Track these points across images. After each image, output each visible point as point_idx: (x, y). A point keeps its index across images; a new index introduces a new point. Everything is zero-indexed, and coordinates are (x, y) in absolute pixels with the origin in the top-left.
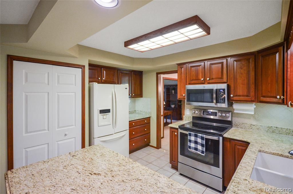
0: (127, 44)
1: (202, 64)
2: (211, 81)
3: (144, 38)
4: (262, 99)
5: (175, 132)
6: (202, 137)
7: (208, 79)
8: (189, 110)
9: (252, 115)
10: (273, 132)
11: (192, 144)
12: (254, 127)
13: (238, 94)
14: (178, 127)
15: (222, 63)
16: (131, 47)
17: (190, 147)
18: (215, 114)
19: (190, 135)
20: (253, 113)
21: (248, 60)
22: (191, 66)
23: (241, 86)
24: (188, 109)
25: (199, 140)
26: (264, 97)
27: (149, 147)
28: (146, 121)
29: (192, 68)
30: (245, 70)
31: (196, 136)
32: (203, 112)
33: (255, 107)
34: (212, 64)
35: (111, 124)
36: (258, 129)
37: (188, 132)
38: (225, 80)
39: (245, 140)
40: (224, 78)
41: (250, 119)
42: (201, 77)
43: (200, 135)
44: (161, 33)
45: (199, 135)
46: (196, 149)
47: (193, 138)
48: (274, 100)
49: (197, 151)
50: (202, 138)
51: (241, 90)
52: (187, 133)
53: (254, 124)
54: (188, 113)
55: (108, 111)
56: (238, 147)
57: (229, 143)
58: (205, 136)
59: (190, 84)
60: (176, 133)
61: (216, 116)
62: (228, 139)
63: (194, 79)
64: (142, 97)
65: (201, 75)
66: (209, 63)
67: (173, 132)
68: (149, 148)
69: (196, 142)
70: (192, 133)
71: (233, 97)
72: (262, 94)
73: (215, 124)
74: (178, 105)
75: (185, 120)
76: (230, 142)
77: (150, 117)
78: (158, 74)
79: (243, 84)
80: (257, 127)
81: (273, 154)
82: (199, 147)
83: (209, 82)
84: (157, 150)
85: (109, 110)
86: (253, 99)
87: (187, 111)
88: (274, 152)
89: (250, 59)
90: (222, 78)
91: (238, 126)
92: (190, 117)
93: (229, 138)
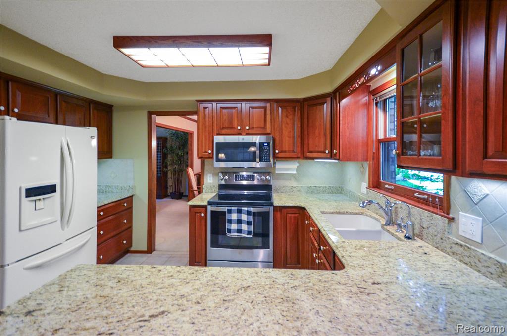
0: (121, 42)
1: (238, 105)
2: (250, 132)
3: (170, 41)
4: (309, 154)
5: (201, 213)
6: (248, 211)
7: (247, 128)
8: (212, 175)
9: (293, 175)
10: (312, 192)
11: (233, 225)
12: (294, 189)
13: (284, 149)
14: (206, 203)
15: (265, 108)
16: (126, 51)
17: (230, 231)
18: (252, 178)
19: (230, 211)
20: (295, 173)
21: (294, 108)
22: (221, 107)
23: (287, 138)
24: (210, 173)
25: (244, 217)
26: (311, 152)
27: (129, 254)
28: (125, 204)
29: (224, 110)
30: (290, 119)
31: (239, 211)
32: (236, 176)
33: (298, 164)
34: (252, 107)
35: (56, 221)
36: (298, 191)
37: (227, 208)
38: (268, 131)
39: (298, 204)
40: (267, 128)
41: (290, 180)
42: (236, 125)
43: (246, 209)
44: (209, 43)
45: (243, 210)
46: (239, 231)
47: (234, 216)
48: (322, 155)
49: (241, 233)
50: (248, 213)
51: (287, 144)
52: (225, 209)
53: (295, 186)
54: (210, 180)
55: (51, 189)
56: (290, 215)
57: (279, 213)
58: (252, 209)
59: (218, 134)
60: (203, 215)
61: (253, 180)
62: (279, 208)
63: (227, 126)
64: (111, 157)
65: (236, 121)
66: (248, 105)
67: (198, 213)
68: (129, 256)
69: (239, 221)
70: (232, 208)
71: (278, 153)
72: (309, 148)
73: (246, 192)
74: (163, 172)
75: (206, 192)
76: (281, 211)
77: (131, 197)
78: (150, 113)
79: (289, 137)
80: (298, 189)
81: (332, 213)
82: (244, 227)
83: (247, 132)
84: (149, 255)
85: (54, 186)
86: (299, 155)
87: (209, 178)
88: (332, 211)
89: (296, 107)
90: (265, 128)
91: (279, 191)
92: (214, 186)
93: (280, 206)
